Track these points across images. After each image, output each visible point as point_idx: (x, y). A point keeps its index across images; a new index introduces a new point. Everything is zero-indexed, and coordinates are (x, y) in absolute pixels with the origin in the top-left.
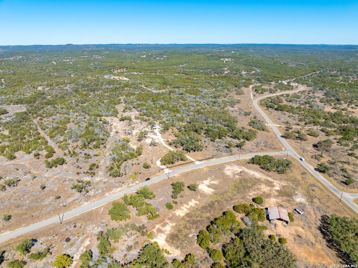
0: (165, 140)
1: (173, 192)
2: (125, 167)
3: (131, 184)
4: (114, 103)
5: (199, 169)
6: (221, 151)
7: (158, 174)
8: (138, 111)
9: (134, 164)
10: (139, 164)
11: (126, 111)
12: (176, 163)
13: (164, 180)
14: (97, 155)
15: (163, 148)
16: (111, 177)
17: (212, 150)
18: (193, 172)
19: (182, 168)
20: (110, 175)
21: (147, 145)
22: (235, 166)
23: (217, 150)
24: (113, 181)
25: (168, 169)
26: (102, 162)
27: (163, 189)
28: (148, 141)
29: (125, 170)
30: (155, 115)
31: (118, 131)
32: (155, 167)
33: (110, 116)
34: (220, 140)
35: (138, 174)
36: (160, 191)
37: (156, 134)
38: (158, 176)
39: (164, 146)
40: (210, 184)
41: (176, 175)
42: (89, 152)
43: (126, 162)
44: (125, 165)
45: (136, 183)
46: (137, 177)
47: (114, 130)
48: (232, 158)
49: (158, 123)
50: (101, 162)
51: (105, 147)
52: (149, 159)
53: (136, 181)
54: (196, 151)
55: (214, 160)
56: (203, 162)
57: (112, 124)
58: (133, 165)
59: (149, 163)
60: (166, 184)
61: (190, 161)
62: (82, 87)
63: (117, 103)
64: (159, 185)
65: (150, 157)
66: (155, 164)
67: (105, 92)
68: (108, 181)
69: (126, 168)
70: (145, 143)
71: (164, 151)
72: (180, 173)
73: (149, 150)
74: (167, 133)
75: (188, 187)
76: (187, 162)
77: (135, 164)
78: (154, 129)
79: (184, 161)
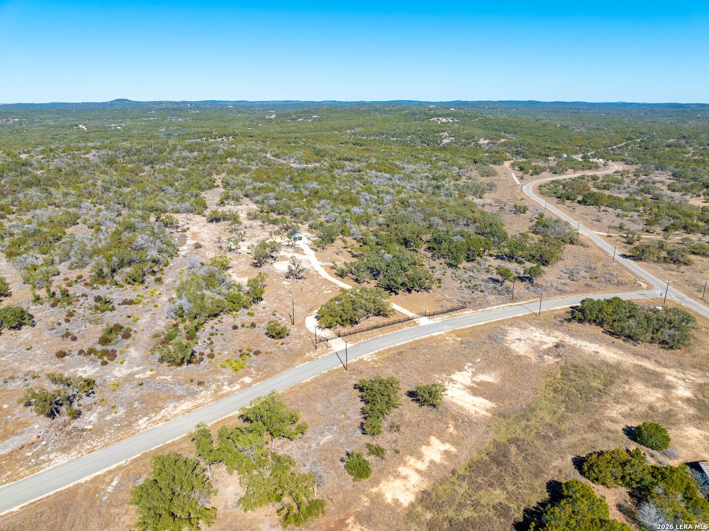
0: (326, 264)
1: (363, 412)
2: (212, 334)
3: (225, 387)
4: (198, 186)
5: (432, 337)
6: (482, 291)
7: (312, 354)
8: (256, 202)
9: (239, 326)
10: (253, 325)
11: (226, 202)
12: (364, 323)
13: (331, 373)
14: (131, 302)
15: (323, 285)
16: (165, 364)
17: (455, 290)
18: (415, 346)
19: (381, 335)
20: (162, 360)
21: (278, 275)
22: (533, 328)
23: (469, 287)
24: (169, 378)
25: (340, 339)
26: (144, 321)
27: (329, 401)
28: (281, 267)
29: (212, 343)
30: (298, 210)
31: (202, 243)
32: (303, 333)
33: (184, 212)
34: (470, 265)
35: (251, 354)
36: (319, 410)
37: (303, 250)
38: (311, 359)
39: (325, 279)
40: (474, 382)
41: (366, 357)
42: (111, 293)
43: (216, 320)
44: (212, 328)
45: (242, 383)
46: (247, 364)
47: (190, 242)
48: (520, 306)
49: (306, 226)
50: (139, 322)
51: (159, 280)
52: (285, 311)
53: (245, 375)
54: (413, 291)
55: (467, 313)
56: (438, 319)
57: (188, 229)
58: (235, 327)
59: (284, 322)
60: (337, 385)
61: (402, 318)
63: (204, 186)
64: (316, 388)
65: (287, 307)
66: (302, 325)
67: (180, 166)
68: (152, 377)
69: (213, 339)
70: (273, 271)
71: (325, 292)
72: (376, 351)
73: (285, 289)
74: (330, 249)
75: (411, 394)
76: (393, 318)
77: (243, 326)
78: (295, 239)
79: (385, 316)
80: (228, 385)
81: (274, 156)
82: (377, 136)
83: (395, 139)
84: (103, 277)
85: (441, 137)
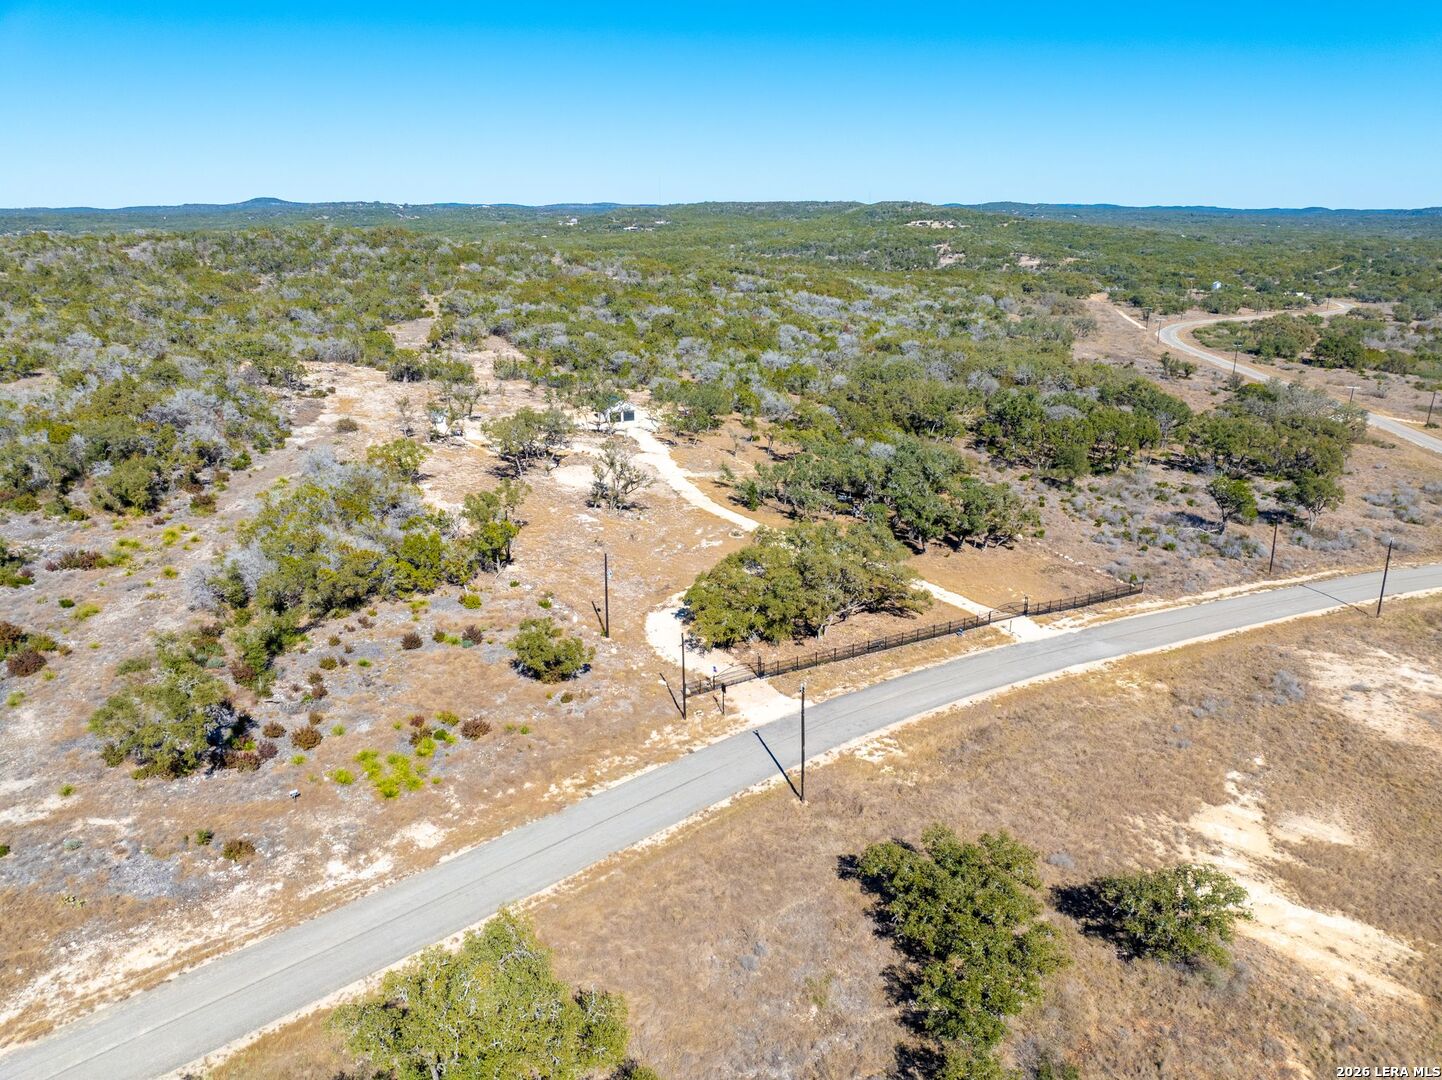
0: (702, 475)
2: (328, 664)
3: (335, 867)
4: (380, 311)
5: (1071, 681)
6: (1168, 547)
7: (671, 735)
8: (521, 345)
9: (426, 637)
10: (473, 636)
11: (444, 345)
12: (834, 635)
13: (746, 808)
14: (89, 562)
15: (697, 525)
16: (130, 767)
17: (1087, 542)
18: (1026, 709)
19: (897, 673)
20: (113, 757)
21: (565, 499)
22: (1382, 653)
23: (1127, 536)
24: (122, 826)
25: (763, 682)
26: (112, 617)
27: (747, 935)
28: (575, 479)
29: (321, 693)
30: (622, 357)
31: (359, 421)
32: (638, 662)
33: (332, 359)
34: (1102, 482)
35: (454, 733)
36: (707, 980)
37: (636, 442)
38: (666, 755)
39: (701, 511)
40: (1282, 845)
41: (863, 747)
42: (40, 535)
43: (352, 618)
44: (335, 642)
45: (406, 846)
46: (435, 772)
47: (329, 418)
48: (1300, 591)
49: (645, 394)
50: (96, 621)
51: (206, 504)
52: (580, 594)
53: (417, 816)
54: (965, 546)
55: (1148, 606)
56: (1066, 625)
57: (332, 391)
58: (412, 642)
59: (576, 624)
60: (773, 858)
61: (955, 619)
62: (215, 248)
63: (395, 311)
64: (691, 875)
65: (590, 583)
66: (636, 637)
67: (344, 275)
68: (60, 821)
69: (329, 679)
70: (549, 489)
71: (704, 544)
72: (896, 727)
73: (582, 534)
74: (710, 444)
75: (1071, 901)
76: (924, 621)
77: (439, 637)
78: (616, 418)
79: (900, 612)
80: (347, 858)
81: (569, 262)
82: (796, 251)
83: (835, 258)
84: (33, 491)
85: (935, 253)
